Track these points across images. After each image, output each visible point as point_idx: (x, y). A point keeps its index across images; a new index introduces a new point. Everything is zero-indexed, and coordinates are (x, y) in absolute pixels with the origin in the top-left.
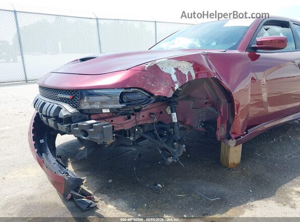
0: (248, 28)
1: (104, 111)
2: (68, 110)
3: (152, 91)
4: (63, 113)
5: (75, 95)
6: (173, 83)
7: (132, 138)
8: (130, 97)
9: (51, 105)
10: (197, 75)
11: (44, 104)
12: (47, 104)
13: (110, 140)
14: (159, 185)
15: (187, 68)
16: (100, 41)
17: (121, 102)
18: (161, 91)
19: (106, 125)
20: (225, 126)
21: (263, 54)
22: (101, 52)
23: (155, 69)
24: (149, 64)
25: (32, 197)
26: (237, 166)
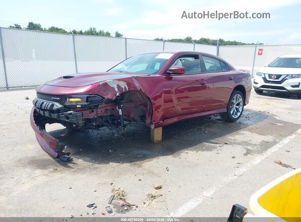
0: (168, 60)
1: (78, 106)
2: (58, 106)
3: (104, 96)
4: (55, 108)
5: (62, 98)
6: (116, 92)
7: (94, 124)
8: (92, 99)
9: (47, 104)
10: (129, 89)
11: (43, 103)
12: (45, 103)
13: (81, 122)
14: (110, 151)
15: (123, 85)
16: (75, 54)
17: (87, 101)
18: (109, 96)
19: (79, 114)
20: (150, 117)
21: (174, 77)
22: (77, 73)
23: (106, 85)
24: (102, 82)
25: (34, 157)
26: (160, 142)
